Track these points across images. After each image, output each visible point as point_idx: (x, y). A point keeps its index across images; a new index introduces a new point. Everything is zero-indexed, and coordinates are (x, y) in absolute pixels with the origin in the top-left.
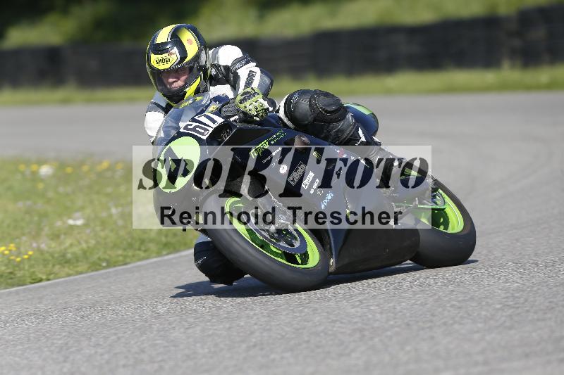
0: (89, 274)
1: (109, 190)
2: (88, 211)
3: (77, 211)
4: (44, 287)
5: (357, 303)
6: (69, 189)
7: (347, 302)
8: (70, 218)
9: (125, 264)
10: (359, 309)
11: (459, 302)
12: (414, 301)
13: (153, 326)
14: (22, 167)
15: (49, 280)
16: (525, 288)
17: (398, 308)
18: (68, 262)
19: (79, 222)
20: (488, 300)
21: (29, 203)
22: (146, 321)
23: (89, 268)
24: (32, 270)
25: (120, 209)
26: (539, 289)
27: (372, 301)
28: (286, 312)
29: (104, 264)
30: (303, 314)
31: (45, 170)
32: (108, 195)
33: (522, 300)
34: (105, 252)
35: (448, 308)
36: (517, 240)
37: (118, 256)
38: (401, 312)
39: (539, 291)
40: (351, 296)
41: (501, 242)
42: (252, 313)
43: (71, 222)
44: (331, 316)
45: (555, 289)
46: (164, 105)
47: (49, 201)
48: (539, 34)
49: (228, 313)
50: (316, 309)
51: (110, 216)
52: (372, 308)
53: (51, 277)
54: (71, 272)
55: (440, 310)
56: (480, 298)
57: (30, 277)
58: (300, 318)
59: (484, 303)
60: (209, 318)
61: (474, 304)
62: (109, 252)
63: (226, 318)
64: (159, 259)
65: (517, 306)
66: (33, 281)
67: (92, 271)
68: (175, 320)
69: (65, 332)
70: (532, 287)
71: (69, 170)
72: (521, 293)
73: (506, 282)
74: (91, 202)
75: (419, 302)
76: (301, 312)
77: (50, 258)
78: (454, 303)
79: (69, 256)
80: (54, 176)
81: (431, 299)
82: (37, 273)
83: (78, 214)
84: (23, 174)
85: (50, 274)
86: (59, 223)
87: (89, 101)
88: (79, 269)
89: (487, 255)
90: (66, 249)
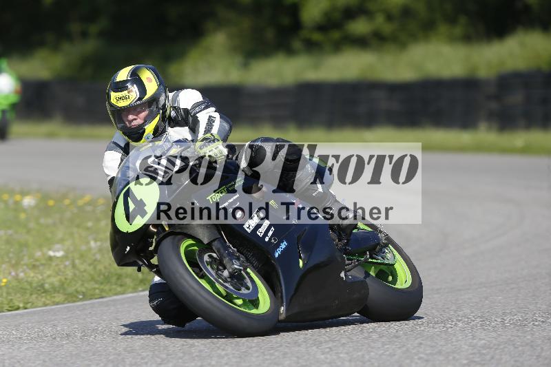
0: (65, 305)
1: (90, 224)
2: (68, 243)
3: (58, 243)
4: (22, 315)
5: (328, 350)
6: (50, 221)
7: (317, 348)
8: (50, 249)
9: (102, 297)
10: (328, 356)
11: (426, 354)
12: (382, 351)
13: (126, 360)
14: (6, 197)
15: (26, 308)
16: (492, 345)
17: (367, 357)
18: (46, 291)
19: (60, 254)
20: (455, 355)
21: (10, 232)
22: (119, 355)
23: (66, 299)
24: (10, 298)
25: (99, 243)
26: (505, 347)
27: (341, 349)
28: (257, 354)
29: (81, 297)
30: (273, 357)
31: (28, 201)
32: (88, 229)
33: (488, 357)
34: (82, 285)
35: (417, 361)
36: (486, 298)
37: (95, 289)
38: (369, 361)
39: (506, 349)
40: (321, 343)
41: (470, 299)
42: (223, 353)
43: (51, 253)
44: (300, 361)
45: (520, 348)
46: (123, 145)
47: (29, 231)
48: (516, 98)
49: (200, 351)
50: (285, 354)
51: (90, 249)
52: (341, 355)
53: (29, 305)
54: (48, 302)
55: (408, 361)
56: (448, 353)
57: (8, 304)
58: (269, 361)
59: (451, 358)
60: (181, 355)
61: (441, 358)
62: (86, 285)
63: (197, 356)
64: (135, 294)
65: (483, 362)
66: (10, 309)
67: (69, 302)
68: (148, 355)
69: (40, 360)
70: (499, 345)
71: (51, 203)
72: (488, 350)
73: (473, 339)
74: (72, 234)
75: (388, 353)
76: (272, 355)
77: (28, 287)
78: (422, 355)
79: (47, 286)
80: (36, 206)
81: (399, 351)
82: (15, 301)
83: (58, 246)
84: (6, 202)
85: (27, 303)
86: (38, 254)
87: (73, 137)
88: (57, 300)
89: (455, 311)
90: (43, 279)
